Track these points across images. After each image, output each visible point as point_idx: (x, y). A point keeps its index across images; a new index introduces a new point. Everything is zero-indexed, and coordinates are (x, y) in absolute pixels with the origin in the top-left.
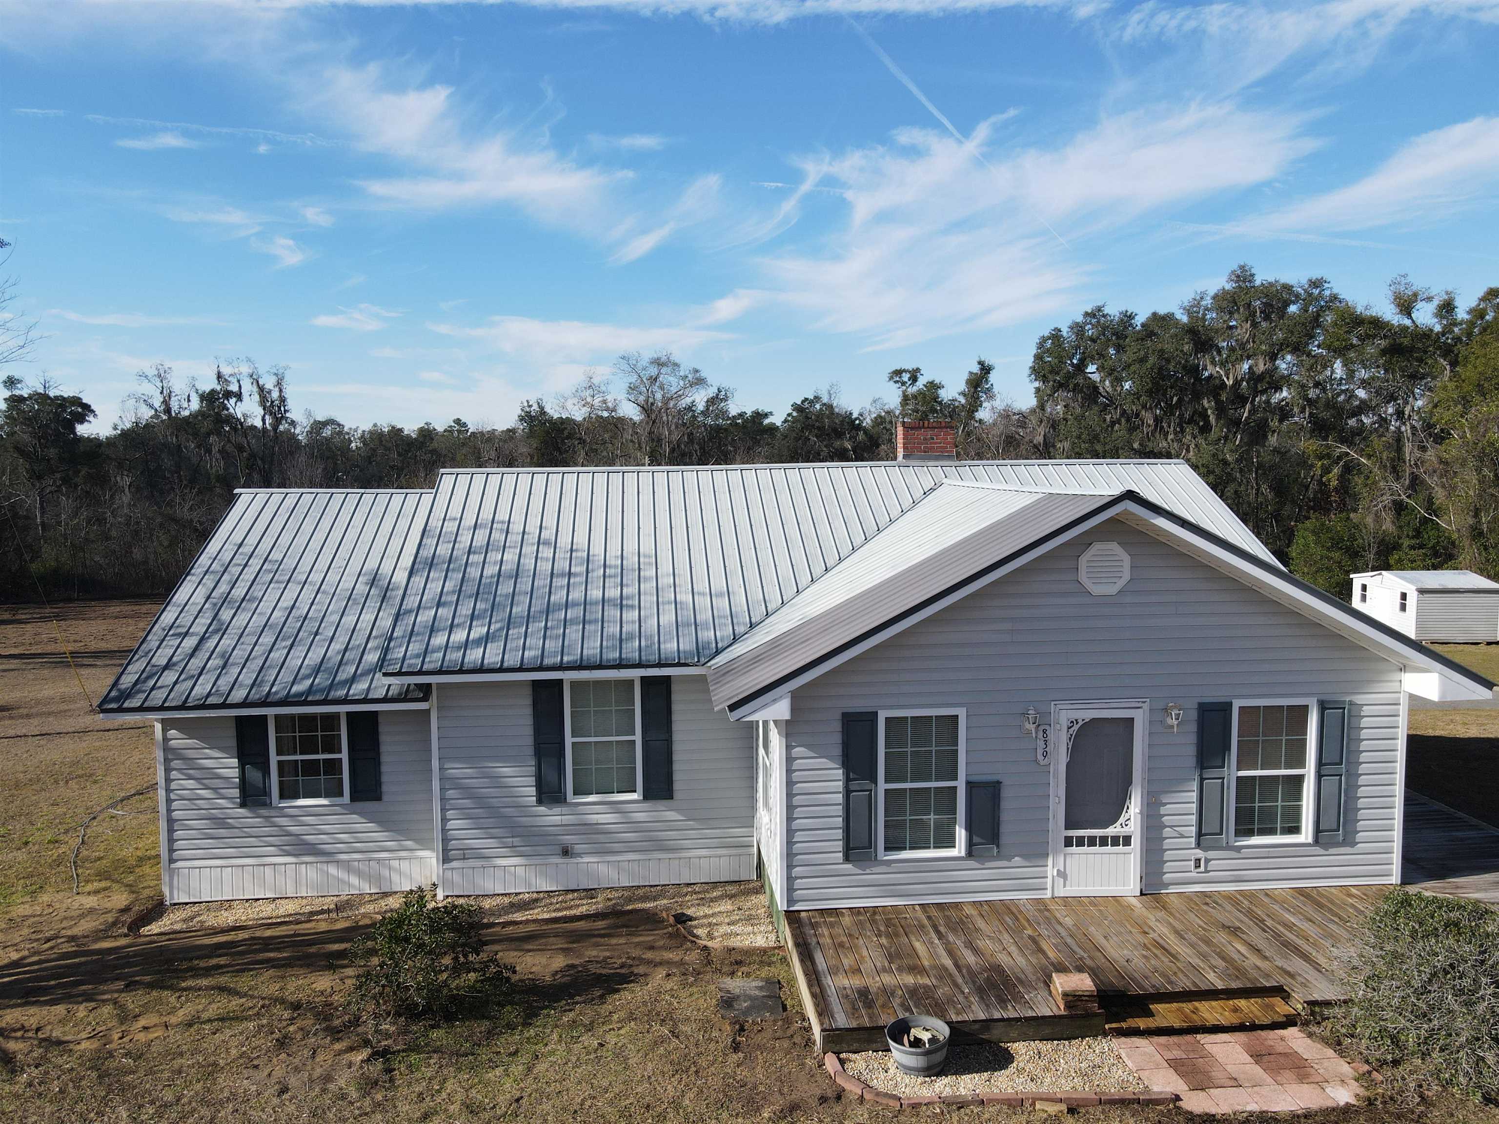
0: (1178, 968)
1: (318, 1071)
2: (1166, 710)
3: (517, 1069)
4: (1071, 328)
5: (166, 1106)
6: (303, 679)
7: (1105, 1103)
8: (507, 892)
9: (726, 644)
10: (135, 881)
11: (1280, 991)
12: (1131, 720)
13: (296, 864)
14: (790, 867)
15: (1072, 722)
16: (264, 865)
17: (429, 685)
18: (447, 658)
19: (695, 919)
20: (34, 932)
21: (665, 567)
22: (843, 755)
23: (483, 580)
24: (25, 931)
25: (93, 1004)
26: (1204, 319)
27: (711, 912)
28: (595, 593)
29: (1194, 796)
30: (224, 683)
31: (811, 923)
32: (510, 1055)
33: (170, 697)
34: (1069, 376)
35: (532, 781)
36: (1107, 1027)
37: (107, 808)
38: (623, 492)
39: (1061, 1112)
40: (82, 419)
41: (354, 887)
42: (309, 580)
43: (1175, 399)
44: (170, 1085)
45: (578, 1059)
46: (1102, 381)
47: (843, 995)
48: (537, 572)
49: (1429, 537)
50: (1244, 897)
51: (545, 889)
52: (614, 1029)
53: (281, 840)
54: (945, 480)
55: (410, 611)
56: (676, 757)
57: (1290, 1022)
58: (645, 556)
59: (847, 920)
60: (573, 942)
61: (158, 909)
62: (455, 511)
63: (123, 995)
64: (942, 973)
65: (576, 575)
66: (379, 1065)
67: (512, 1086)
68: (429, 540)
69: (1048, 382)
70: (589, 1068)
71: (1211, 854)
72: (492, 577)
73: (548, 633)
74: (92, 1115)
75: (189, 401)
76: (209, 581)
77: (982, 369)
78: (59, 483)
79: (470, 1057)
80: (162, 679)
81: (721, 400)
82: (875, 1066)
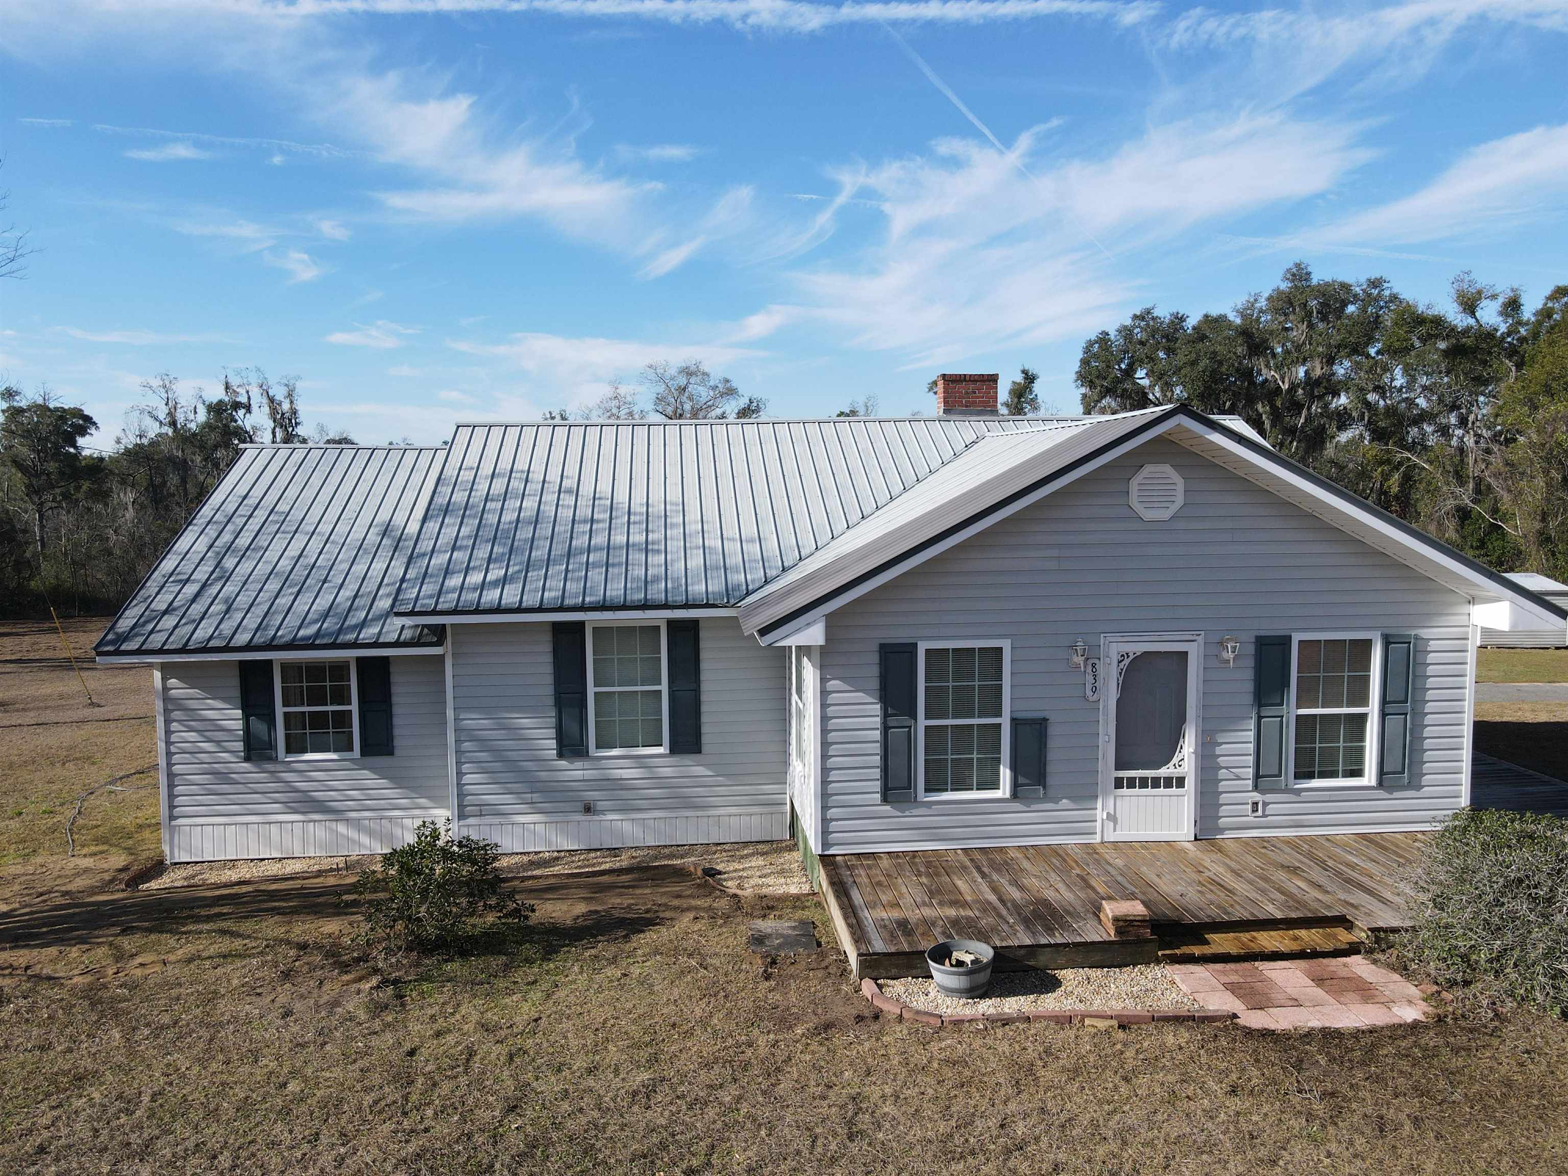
0: (1235, 901)
1: (325, 998)
2: (1221, 644)
3: (536, 995)
4: (1120, 331)
5: (162, 1028)
6: (310, 624)
7: (1158, 1020)
8: (526, 850)
9: (757, 585)
10: (134, 844)
11: (1343, 922)
12: (1186, 654)
13: (304, 822)
14: (825, 808)
15: (1123, 656)
16: (270, 823)
17: (444, 626)
18: (462, 598)
19: (725, 873)
20: (26, 888)
21: (693, 514)
22: (881, 690)
23: (501, 527)
24: (16, 888)
25: (87, 946)
26: (1258, 320)
27: (741, 867)
28: (619, 538)
29: (1251, 735)
30: (227, 627)
31: (847, 866)
32: (528, 984)
33: (171, 640)
34: (1118, 381)
35: (552, 733)
36: (1160, 953)
37: (106, 784)
38: (649, 444)
39: (1112, 1027)
40: (83, 431)
41: (365, 847)
42: (317, 531)
43: (1228, 404)
44: (167, 1011)
45: (600, 987)
46: (1152, 386)
47: (881, 926)
48: (558, 519)
49: (1494, 548)
50: (1304, 843)
51: (566, 848)
52: (638, 962)
53: (289, 797)
54: (987, 434)
55: (424, 555)
56: (704, 708)
57: (1353, 949)
58: (672, 504)
59: (885, 863)
60: (596, 893)
61: (158, 867)
62: (472, 460)
63: (119, 938)
64: (986, 907)
65: (598, 521)
66: (390, 990)
67: (530, 1009)
68: (444, 489)
69: (1095, 388)
70: (612, 993)
71: (1269, 797)
72: (510, 523)
73: (569, 575)
74: (83, 1037)
75: (196, 412)
76: (212, 532)
77: (1026, 378)
78: (59, 498)
79: (486, 986)
80: (161, 623)
81: (753, 411)
82: (915, 990)
